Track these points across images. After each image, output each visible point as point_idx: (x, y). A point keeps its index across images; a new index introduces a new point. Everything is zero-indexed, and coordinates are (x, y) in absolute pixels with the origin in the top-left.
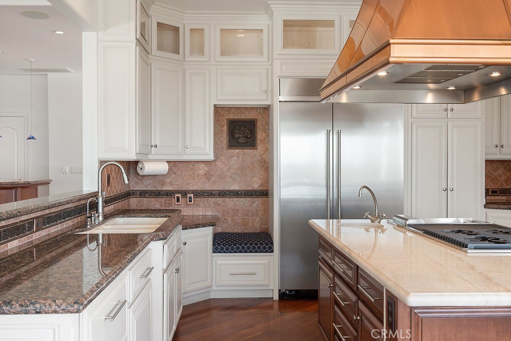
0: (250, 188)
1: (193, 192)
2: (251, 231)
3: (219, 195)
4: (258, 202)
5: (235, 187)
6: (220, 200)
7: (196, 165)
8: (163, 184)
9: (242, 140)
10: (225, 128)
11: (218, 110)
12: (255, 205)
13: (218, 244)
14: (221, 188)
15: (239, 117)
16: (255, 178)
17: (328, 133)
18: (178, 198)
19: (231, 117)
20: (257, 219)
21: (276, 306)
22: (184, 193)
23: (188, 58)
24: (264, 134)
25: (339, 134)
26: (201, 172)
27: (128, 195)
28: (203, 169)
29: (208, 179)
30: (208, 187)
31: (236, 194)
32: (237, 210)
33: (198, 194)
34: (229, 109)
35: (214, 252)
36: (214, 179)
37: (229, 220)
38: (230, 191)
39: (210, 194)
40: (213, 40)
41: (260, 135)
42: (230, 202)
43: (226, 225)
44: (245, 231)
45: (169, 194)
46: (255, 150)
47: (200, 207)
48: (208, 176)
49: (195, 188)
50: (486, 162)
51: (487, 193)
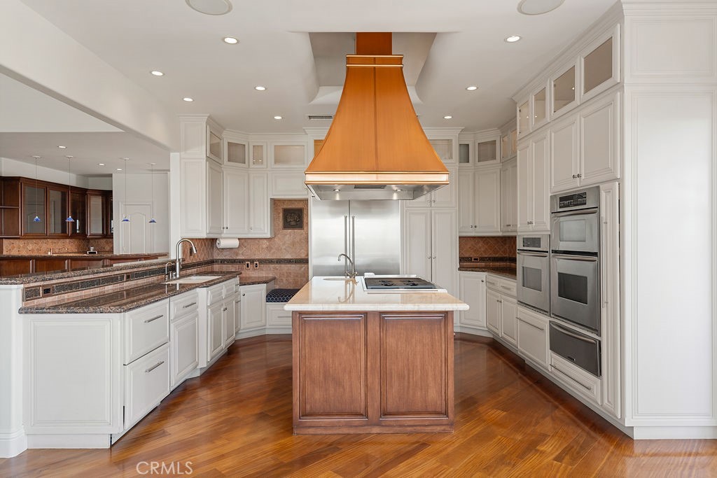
1: (259, 260)
3: (277, 262)
5: (288, 257)
6: (277, 266)
7: (261, 241)
8: (237, 255)
9: (293, 223)
10: (281, 215)
11: (275, 202)
12: (303, 269)
13: (270, 296)
14: (278, 257)
15: (289, 207)
16: (303, 250)
17: (346, 217)
18: (248, 265)
19: (285, 207)
22: (252, 261)
23: (252, 166)
25: (353, 218)
26: (264, 246)
27: (212, 262)
28: (265, 244)
29: (269, 251)
30: (268, 257)
31: (289, 261)
32: (290, 273)
33: (262, 261)
34: (283, 201)
35: (267, 302)
36: (272, 251)
37: (284, 280)
38: (285, 260)
39: (270, 261)
40: (269, 154)
42: (285, 267)
43: (282, 283)
45: (241, 261)
46: (302, 231)
47: (262, 270)
48: (269, 249)
49: (260, 257)
50: (460, 237)
51: (462, 259)
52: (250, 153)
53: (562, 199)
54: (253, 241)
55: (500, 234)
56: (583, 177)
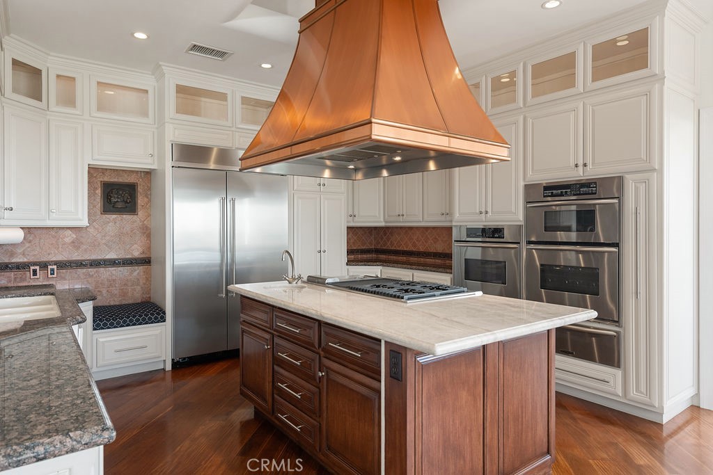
0: (129, 256)
1: (56, 263)
2: (131, 302)
3: (91, 265)
4: (138, 271)
5: (112, 256)
6: (92, 271)
7: (61, 232)
8: (12, 254)
9: (119, 205)
10: (99, 192)
11: (93, 171)
12: (135, 274)
13: (100, 320)
14: (94, 257)
15: (116, 180)
16: (136, 246)
17: (222, 201)
18: (35, 271)
19: (106, 179)
20: (138, 288)
21: (169, 376)
22: (44, 265)
23: (53, 107)
24: (146, 199)
25: (233, 201)
26: (68, 240)
28: (69, 237)
29: (78, 248)
30: (76, 256)
31: (113, 263)
32: (114, 280)
33: (62, 265)
34: (104, 170)
35: (95, 329)
36: (84, 247)
37: (104, 292)
38: (105, 261)
39: (80, 264)
40: (86, 92)
41: (141, 200)
42: (105, 273)
44: (124, 302)
45: (23, 266)
46: (135, 216)
47: (65, 279)
48: (76, 244)
49: (59, 258)
50: (347, 227)
52: (50, 86)
53: (546, 188)
54: (44, 231)
55: (383, 224)
56: (590, 166)
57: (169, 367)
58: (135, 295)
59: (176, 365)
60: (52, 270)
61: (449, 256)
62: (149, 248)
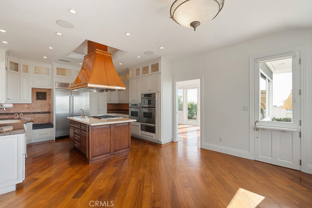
0: (44, 111)
2: (45, 123)
3: (33, 113)
4: (47, 115)
5: (39, 111)
6: (33, 115)
7: (24, 105)
8: (10, 111)
9: (41, 98)
10: (35, 94)
11: (33, 89)
12: (46, 116)
13: (34, 127)
14: (33, 111)
15: (40, 91)
16: (46, 108)
17: (70, 97)
18: (16, 115)
19: (37, 91)
20: (47, 119)
21: (54, 141)
22: (19, 113)
23: (21, 73)
24: (49, 96)
25: (73, 97)
26: (26, 107)
28: (26, 106)
29: (29, 109)
30: (28, 111)
31: (39, 113)
32: (40, 117)
34: (37, 89)
35: (33, 129)
37: (37, 120)
38: (37, 112)
39: (30, 113)
40: (31, 69)
41: (47, 97)
42: (37, 115)
43: (35, 122)
44: (42, 123)
45: (13, 114)
46: (46, 101)
47: (25, 117)
48: (28, 108)
49: (23, 112)
50: (107, 104)
51: (108, 110)
52: (21, 68)
53: (144, 95)
54: (19, 105)
55: (118, 103)
56: (151, 91)
57: (54, 139)
58: (46, 121)
59: (56, 138)
60: (21, 115)
61: (128, 110)
62: (50, 109)
